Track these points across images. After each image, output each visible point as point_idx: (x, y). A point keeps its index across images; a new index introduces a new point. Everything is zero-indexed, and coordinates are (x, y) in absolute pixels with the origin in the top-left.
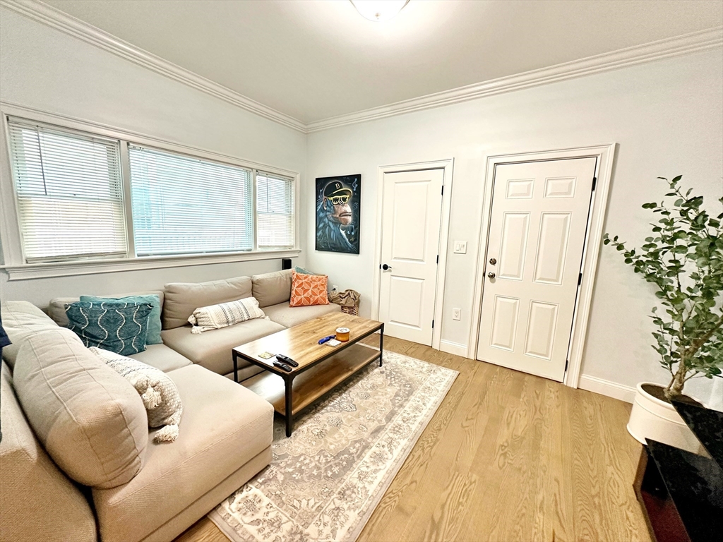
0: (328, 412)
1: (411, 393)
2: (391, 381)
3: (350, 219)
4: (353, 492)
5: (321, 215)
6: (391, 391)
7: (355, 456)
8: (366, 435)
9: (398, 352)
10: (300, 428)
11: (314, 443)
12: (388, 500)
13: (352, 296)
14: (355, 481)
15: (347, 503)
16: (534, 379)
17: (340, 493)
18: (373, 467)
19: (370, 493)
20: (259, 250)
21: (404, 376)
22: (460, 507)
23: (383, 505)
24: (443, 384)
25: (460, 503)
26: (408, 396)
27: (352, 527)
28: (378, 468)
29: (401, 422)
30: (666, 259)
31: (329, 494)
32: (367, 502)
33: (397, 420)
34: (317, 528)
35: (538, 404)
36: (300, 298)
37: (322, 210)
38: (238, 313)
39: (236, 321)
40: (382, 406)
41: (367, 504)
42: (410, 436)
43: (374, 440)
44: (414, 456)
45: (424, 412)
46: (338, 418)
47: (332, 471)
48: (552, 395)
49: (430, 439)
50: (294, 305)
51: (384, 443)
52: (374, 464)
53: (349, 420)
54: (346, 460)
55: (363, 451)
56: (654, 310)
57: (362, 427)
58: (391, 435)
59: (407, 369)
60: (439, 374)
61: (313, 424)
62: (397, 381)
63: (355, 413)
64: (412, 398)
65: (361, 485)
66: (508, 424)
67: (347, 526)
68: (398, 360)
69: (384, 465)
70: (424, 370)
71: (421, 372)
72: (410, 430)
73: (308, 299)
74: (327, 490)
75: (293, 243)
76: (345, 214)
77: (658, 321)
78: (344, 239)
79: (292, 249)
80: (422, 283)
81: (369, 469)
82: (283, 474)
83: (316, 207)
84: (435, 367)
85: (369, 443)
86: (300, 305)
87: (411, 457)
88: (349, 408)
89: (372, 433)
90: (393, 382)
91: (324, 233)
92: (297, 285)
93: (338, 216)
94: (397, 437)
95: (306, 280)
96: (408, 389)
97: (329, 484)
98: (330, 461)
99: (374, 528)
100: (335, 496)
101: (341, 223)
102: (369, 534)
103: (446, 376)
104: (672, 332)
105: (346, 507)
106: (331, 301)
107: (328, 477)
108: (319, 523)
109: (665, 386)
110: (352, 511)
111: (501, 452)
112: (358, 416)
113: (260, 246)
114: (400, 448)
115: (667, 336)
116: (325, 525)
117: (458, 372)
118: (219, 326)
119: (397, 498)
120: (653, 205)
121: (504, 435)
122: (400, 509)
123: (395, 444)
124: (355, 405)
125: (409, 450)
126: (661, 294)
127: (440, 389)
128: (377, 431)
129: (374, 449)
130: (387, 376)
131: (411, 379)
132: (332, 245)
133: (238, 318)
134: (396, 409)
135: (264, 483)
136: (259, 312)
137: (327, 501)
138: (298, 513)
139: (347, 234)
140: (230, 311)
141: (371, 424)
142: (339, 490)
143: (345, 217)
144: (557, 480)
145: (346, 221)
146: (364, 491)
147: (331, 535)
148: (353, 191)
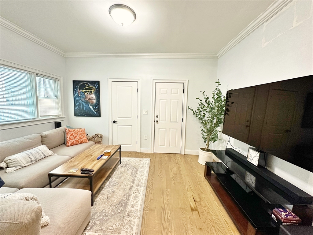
0: (106, 189)
1: (137, 171)
2: (127, 169)
3: (95, 101)
4: (132, 213)
5: (77, 98)
6: (129, 172)
7: (126, 200)
8: (127, 191)
9: (125, 157)
10: (96, 200)
11: (106, 203)
12: (146, 209)
13: (100, 137)
14: (131, 209)
15: (132, 217)
16: (173, 154)
17: (127, 216)
18: (135, 201)
19: (138, 210)
20: (40, 118)
21: (131, 165)
22: (168, 200)
23: (145, 212)
24: (147, 164)
25: (167, 199)
26: (137, 172)
27: (137, 224)
28: (137, 201)
29: (138, 182)
30: (202, 113)
31: (123, 218)
32: (139, 213)
33: (136, 182)
34: (125, 232)
35: (176, 161)
36: (72, 141)
37: (78, 96)
38: (38, 155)
39: (38, 160)
40: (128, 179)
41: (139, 214)
42: (144, 185)
43: (131, 192)
44: (148, 191)
45: (145, 175)
46: (112, 190)
47: (120, 210)
48: (179, 158)
49: (150, 184)
50: (69, 145)
51: (135, 191)
52: (135, 200)
53: (117, 189)
54: (123, 204)
55: (129, 197)
56: (201, 127)
57: (124, 189)
58: (137, 188)
59: (132, 162)
60: (144, 161)
61: (102, 196)
62: (130, 168)
63: (118, 185)
64: (138, 172)
65: (134, 209)
66: (171, 171)
67: (136, 225)
68: (127, 160)
69: (139, 199)
70: (138, 161)
71: (137, 162)
72: (143, 183)
73: (77, 141)
74: (121, 217)
75: (60, 113)
76: (92, 98)
77: (202, 130)
78: (92, 110)
79: (60, 117)
80: (131, 127)
81: (134, 203)
82: (98, 221)
83: (74, 95)
84: (141, 159)
85: (130, 194)
86: (73, 145)
87: (147, 192)
88: (115, 184)
89: (129, 190)
90: (129, 169)
91: (79, 107)
92: (69, 135)
93: (87, 99)
94: (139, 188)
95: (74, 132)
96: (135, 169)
97: (121, 215)
98: (117, 207)
99: (145, 220)
100: (126, 217)
101: (89, 103)
102: (144, 223)
103: (147, 161)
104: (205, 132)
105: (132, 219)
106: (89, 140)
107: (119, 212)
108: (124, 230)
109: (205, 148)
110: (135, 219)
111: (172, 180)
112: (120, 186)
113: (41, 116)
114: (142, 191)
115: (204, 134)
116: (127, 229)
117: (150, 159)
118: (27, 165)
119: (148, 207)
120: (198, 98)
121: (171, 175)
122: (151, 210)
123: (139, 190)
124: (117, 182)
125: (145, 190)
126: (202, 122)
127: (147, 166)
128: (131, 188)
129: (133, 195)
130: (125, 167)
131: (135, 166)
132: (85, 113)
133: (38, 157)
134: (134, 178)
135: (91, 228)
136: (50, 152)
137: (124, 221)
138: (114, 231)
139: (93, 108)
140: (33, 155)
141: (127, 187)
142: (126, 215)
143: (92, 100)
144: (189, 182)
145: (93, 102)
146: (136, 210)
147: (131, 231)
148: (96, 88)
